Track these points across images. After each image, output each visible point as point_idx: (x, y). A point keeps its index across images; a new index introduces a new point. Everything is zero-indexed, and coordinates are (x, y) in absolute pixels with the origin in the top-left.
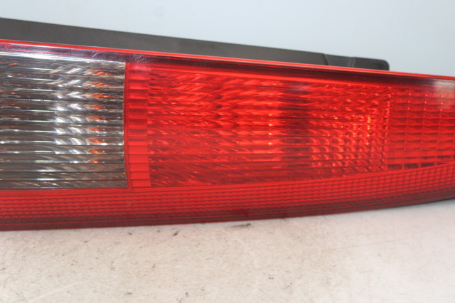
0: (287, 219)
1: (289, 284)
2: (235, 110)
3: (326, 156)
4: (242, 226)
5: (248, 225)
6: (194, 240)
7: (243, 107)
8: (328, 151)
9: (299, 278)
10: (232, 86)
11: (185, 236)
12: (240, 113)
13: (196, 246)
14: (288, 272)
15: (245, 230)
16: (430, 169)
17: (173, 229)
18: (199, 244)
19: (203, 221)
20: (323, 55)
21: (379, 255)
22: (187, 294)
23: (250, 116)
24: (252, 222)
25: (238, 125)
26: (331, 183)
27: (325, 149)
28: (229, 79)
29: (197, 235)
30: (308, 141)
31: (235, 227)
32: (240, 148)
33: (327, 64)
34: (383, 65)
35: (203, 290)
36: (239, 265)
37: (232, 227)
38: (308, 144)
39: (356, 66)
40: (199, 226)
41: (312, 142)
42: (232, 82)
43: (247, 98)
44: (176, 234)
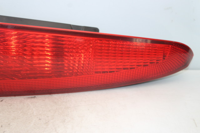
0: (52, 95)
1: (47, 122)
2: (32, 48)
3: (70, 67)
4: (32, 97)
5: (35, 97)
6: (9, 103)
7: (36, 46)
8: (71, 65)
9: (52, 119)
10: (31, 38)
11: (6, 102)
12: (35, 49)
13: (10, 106)
14: (48, 117)
15: (33, 99)
16: (113, 74)
17: (1, 99)
18: (11, 105)
19: (15, 95)
20: (70, 25)
21: (89, 110)
22: (2, 126)
23: (39, 50)
24: (36, 96)
25: (33, 54)
26: (73, 79)
27: (70, 65)
28: (30, 34)
29: (11, 101)
30: (63, 61)
31: (29, 98)
32: (35, 64)
33: (72, 29)
34: (96, 30)
35: (9, 124)
36: (27, 114)
37: (27, 98)
38: (63, 62)
39: (85, 30)
40: (13, 98)
41: (65, 62)
42: (31, 36)
43: (37, 42)
44: (2, 101)
